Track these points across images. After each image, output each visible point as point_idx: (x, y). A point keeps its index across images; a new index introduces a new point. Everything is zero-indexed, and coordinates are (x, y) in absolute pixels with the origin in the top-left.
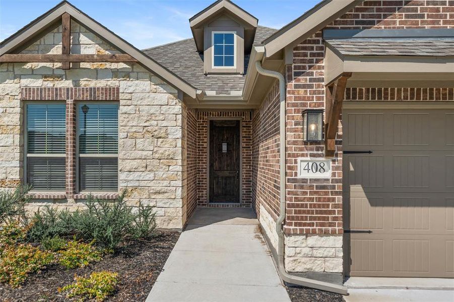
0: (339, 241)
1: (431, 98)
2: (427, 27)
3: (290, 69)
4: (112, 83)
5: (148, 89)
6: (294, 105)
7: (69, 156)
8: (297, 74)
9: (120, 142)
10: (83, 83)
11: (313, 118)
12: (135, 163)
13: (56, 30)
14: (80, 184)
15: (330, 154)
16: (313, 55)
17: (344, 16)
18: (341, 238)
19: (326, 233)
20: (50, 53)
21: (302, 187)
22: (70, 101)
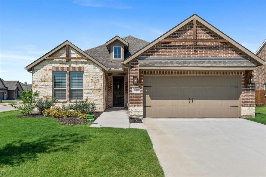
0: (142, 108)
1: (164, 74)
2: (163, 57)
3: (130, 67)
4: (81, 66)
5: (93, 68)
6: (131, 75)
7: (67, 88)
8: (132, 68)
9: (84, 84)
10: (72, 65)
11: (135, 78)
12: (89, 91)
13: (63, 49)
14: (71, 97)
15: (139, 87)
16: (135, 63)
17: (141, 56)
18: (142, 107)
19: (139, 106)
20: (61, 56)
21: (133, 95)
22: (68, 71)
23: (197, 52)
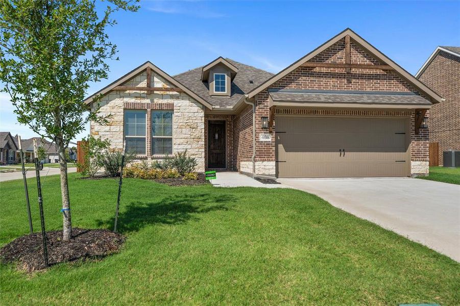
0: (274, 163)
1: (305, 113)
2: (303, 89)
3: (257, 102)
4: (170, 101)
5: (188, 104)
6: (258, 115)
7: (147, 136)
8: (259, 104)
9: (174, 130)
10: (156, 101)
11: (265, 119)
12: (182, 141)
13: (141, 74)
14: (153, 151)
15: (271, 132)
16: (264, 97)
17: (272, 86)
18: (275, 162)
19: (269, 160)
20: (138, 86)
21: (261, 144)
22: (149, 110)
23: (351, 82)
